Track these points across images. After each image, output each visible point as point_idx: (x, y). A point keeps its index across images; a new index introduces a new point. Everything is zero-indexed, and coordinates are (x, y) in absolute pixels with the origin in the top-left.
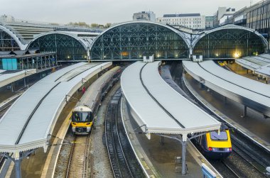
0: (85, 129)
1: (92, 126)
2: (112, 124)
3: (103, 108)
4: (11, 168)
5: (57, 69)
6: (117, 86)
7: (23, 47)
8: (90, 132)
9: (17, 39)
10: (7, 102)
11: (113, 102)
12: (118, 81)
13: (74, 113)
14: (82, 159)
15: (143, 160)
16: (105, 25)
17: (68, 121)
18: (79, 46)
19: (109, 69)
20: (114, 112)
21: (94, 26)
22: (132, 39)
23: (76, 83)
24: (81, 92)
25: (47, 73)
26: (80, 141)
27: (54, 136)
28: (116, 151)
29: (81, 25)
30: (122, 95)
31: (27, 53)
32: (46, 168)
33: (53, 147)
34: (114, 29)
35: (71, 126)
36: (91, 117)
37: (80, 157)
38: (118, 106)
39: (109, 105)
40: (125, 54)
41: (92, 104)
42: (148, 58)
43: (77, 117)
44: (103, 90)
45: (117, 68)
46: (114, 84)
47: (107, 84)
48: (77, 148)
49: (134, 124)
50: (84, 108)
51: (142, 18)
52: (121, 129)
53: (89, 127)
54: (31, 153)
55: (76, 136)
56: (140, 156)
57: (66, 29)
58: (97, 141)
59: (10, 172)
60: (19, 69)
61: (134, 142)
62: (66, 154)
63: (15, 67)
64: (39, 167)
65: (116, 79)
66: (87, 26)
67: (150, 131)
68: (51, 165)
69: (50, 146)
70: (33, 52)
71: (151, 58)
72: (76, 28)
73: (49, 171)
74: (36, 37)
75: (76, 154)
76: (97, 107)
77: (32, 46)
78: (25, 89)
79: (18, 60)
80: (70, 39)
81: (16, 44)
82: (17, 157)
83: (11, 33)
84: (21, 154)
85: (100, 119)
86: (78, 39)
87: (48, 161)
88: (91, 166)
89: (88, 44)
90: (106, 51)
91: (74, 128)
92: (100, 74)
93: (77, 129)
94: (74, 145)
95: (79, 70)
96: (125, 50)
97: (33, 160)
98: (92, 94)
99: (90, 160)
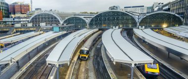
0: (85, 57)
1: (89, 56)
2: (98, 56)
3: (94, 49)
4: (55, 70)
5: (74, 31)
6: (100, 39)
7: (62, 22)
8: (87, 59)
9: (59, 19)
10: (55, 44)
11: (98, 46)
12: (101, 37)
13: (81, 50)
14: (83, 70)
15: (111, 73)
16: (96, 12)
17: (78, 53)
18: (84, 22)
19: (97, 32)
20: (98, 51)
21: (91, 13)
22: (108, 19)
23: (82, 38)
24: (84, 42)
25: (70, 33)
26: (83, 63)
27: (72, 59)
28: (98, 68)
29: (85, 13)
30: (102, 44)
31: (63, 25)
32: (69, 72)
33: (72, 64)
34: (100, 14)
35: (79, 56)
36: (88, 52)
37: (83, 69)
38: (100, 48)
39: (96, 48)
40: (105, 25)
41: (89, 47)
42: (115, 27)
43: (82, 52)
44: (94, 41)
45: (100, 31)
46: (99, 39)
47: (96, 39)
48: (81, 65)
49: (108, 57)
50: (85, 48)
51: (113, 9)
52: (101, 59)
53: (87, 57)
54: (63, 65)
55: (81, 60)
56: (110, 71)
57: (79, 15)
58: (90, 63)
59: (55, 72)
60: (60, 31)
61: (107, 65)
62: (77, 67)
63: (58, 31)
64: (66, 71)
65: (100, 36)
66: (88, 13)
67: (115, 61)
68: (71, 71)
69: (70, 63)
70: (65, 25)
71: (117, 27)
72: (83, 14)
73: (70, 73)
74: (66, 18)
75: (81, 68)
76: (91, 48)
77: (65, 22)
78: (61, 39)
79: (59, 28)
80: (80, 19)
81: (59, 21)
82: (58, 66)
83: (57, 17)
84: (59, 65)
85: (92, 54)
86: (84, 19)
87: (69, 69)
88: (87, 73)
89: (88, 21)
90: (96, 24)
91: (80, 56)
92: (93, 34)
93: (82, 57)
94: (80, 64)
95: (83, 32)
96: (104, 23)
97: (64, 68)
98: (89, 43)
99: (87, 71)
